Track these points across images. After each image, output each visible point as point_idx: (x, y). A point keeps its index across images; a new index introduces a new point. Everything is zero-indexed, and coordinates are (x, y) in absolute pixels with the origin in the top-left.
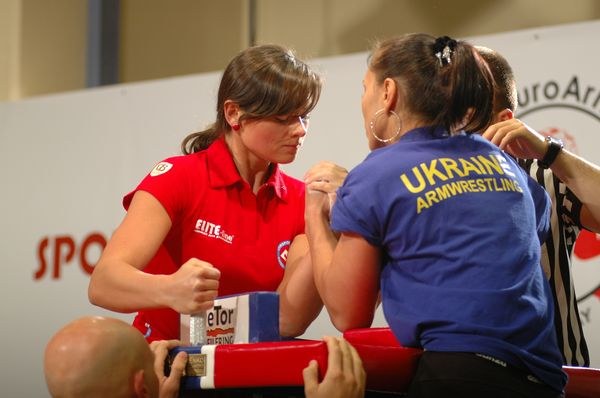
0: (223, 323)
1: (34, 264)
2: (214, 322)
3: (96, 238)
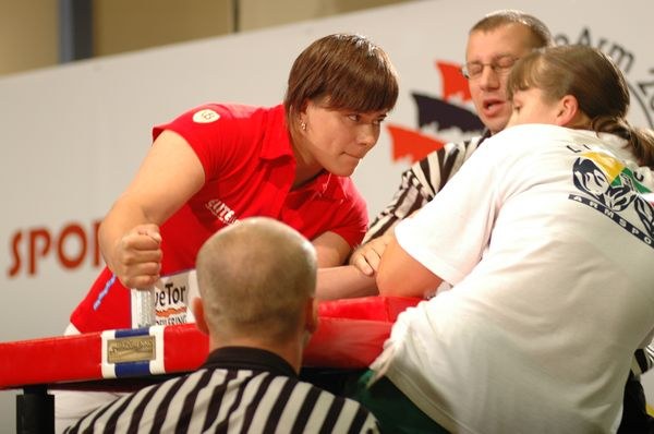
0: (175, 302)
1: (7, 261)
2: (166, 301)
3: (74, 229)
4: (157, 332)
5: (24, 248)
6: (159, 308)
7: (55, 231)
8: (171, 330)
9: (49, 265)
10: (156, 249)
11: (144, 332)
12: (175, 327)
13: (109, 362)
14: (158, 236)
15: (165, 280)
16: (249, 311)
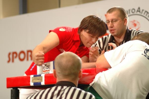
0: (47, 69)
1: (7, 59)
2: (45, 68)
3: (22, 52)
4: (43, 75)
5: (11, 56)
6: (43, 70)
7: (18, 52)
8: (46, 75)
9: (17, 60)
10: (43, 56)
11: (40, 75)
12: (47, 74)
13: (32, 82)
14: (43, 54)
15: (45, 64)
16: (67, 73)
